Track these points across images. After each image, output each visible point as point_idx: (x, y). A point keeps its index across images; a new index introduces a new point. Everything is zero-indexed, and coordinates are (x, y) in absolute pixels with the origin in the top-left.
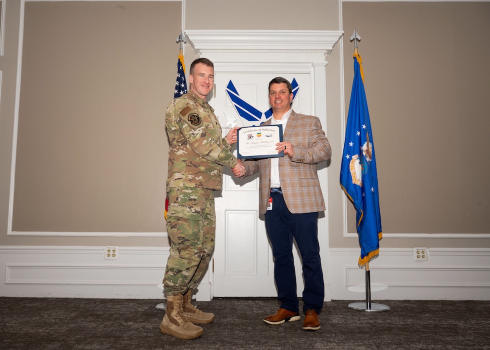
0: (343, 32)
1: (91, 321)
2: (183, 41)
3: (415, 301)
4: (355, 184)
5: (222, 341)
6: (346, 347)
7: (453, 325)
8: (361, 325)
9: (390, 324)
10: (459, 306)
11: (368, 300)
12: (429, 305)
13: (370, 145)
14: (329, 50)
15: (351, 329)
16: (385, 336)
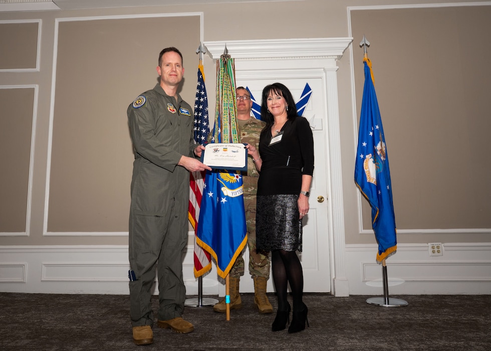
0: (352, 38)
1: (120, 318)
2: (202, 52)
3: (432, 295)
4: (369, 183)
5: (247, 338)
6: (368, 343)
7: (474, 320)
8: (381, 321)
9: (410, 320)
10: (477, 301)
11: (386, 295)
12: (446, 300)
13: (383, 145)
14: (339, 56)
15: (371, 325)
16: (406, 332)
